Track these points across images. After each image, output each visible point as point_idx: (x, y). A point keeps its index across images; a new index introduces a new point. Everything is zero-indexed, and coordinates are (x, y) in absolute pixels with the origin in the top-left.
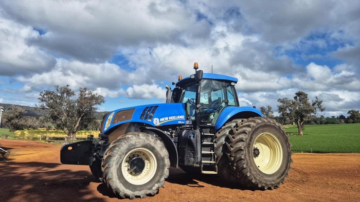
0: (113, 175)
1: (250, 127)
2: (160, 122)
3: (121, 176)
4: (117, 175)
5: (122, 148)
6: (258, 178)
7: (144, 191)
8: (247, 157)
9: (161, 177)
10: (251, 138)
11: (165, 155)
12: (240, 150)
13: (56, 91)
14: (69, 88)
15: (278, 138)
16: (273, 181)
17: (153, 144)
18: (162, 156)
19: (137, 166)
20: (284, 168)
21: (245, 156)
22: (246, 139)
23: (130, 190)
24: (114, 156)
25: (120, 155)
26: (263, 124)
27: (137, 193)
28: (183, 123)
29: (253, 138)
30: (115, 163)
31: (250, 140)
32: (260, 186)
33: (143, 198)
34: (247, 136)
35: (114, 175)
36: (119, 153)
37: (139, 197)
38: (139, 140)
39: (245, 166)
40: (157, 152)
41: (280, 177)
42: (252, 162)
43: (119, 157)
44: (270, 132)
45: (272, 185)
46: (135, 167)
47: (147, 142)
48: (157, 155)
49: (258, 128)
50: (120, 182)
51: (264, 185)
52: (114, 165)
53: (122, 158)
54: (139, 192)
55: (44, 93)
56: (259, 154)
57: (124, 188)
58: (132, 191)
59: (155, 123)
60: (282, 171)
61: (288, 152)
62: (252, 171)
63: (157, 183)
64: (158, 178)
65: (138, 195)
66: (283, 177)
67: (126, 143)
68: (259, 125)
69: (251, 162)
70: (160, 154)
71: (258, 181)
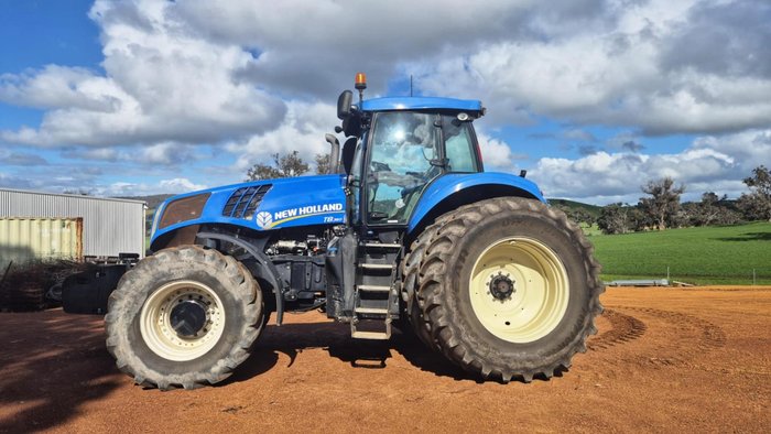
0: (118, 338)
1: (463, 225)
2: (274, 220)
3: (137, 341)
4: (129, 339)
5: (138, 282)
6: (481, 353)
7: (191, 374)
8: (450, 300)
9: (233, 344)
10: (465, 252)
11: (244, 297)
12: (431, 283)
13: (274, 166)
14: (298, 157)
15: (556, 250)
16: (529, 360)
17: (212, 273)
18: (237, 299)
19: (187, 321)
20: (570, 328)
21: (443, 297)
22: (449, 255)
23: (157, 371)
24: (120, 298)
25: (135, 297)
26: (504, 215)
27: (173, 378)
28: (337, 220)
29: (471, 252)
30: (122, 313)
31: (461, 258)
32: (486, 372)
33: (189, 389)
34: (452, 248)
35: (121, 338)
36: (132, 292)
37: (180, 386)
38: (179, 264)
39: (441, 322)
40: (225, 289)
41: (554, 351)
42: (465, 312)
43: (132, 301)
44: (526, 235)
45: (527, 370)
46: (183, 322)
47: (198, 267)
48: (223, 295)
49: (488, 226)
50: (136, 354)
51: (499, 370)
52: (121, 318)
53: (141, 303)
54: (178, 376)
55: (254, 169)
56: (511, 291)
57: (144, 367)
58: (162, 373)
59: (260, 224)
60: (563, 336)
61: (587, 286)
62: (463, 334)
63: (223, 357)
64: (226, 346)
65: (176, 382)
66: (564, 351)
67: (147, 271)
68: (490, 219)
69: (461, 313)
70: (232, 295)
71: (480, 361)
